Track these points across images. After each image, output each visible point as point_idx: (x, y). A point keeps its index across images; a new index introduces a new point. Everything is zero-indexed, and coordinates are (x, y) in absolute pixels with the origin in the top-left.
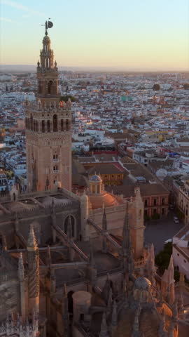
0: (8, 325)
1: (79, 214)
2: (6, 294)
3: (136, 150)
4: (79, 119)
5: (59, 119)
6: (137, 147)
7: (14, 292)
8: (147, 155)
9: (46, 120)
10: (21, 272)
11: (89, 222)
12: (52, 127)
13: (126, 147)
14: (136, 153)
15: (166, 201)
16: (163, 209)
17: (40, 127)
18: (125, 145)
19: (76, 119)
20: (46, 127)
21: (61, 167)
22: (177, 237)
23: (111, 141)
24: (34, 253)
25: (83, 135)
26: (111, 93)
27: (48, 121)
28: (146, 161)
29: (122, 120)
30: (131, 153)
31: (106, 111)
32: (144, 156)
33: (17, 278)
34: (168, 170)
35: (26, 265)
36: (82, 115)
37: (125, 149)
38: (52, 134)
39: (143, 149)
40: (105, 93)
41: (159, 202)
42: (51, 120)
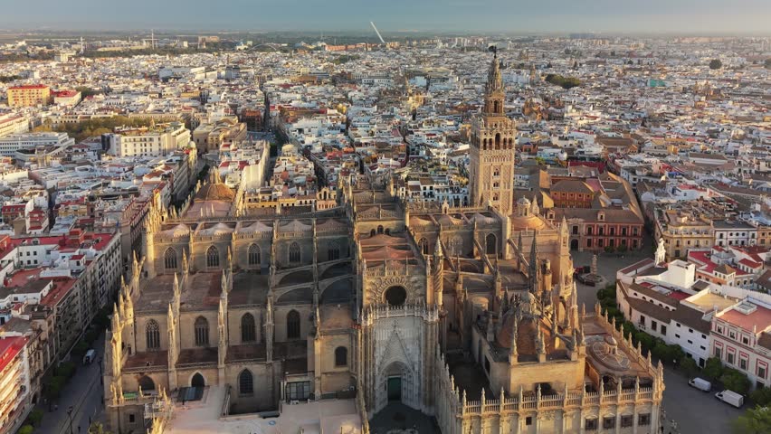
0: (416, 308)
1: (501, 232)
2: (416, 285)
3: (627, 163)
4: (570, 115)
5: (502, 137)
6: (630, 159)
7: (422, 284)
8: (637, 172)
9: (488, 139)
10: (428, 271)
11: (509, 242)
12: (494, 145)
13: (614, 158)
14: (626, 169)
15: (639, 232)
16: (635, 241)
17: (482, 145)
18: (615, 155)
19: (565, 115)
20: (488, 145)
21: (502, 184)
22: (623, 272)
23: (597, 150)
24: (440, 258)
25: (566, 139)
26: (640, 73)
27: (490, 140)
28: (635, 179)
29: (633, 118)
30: (619, 167)
31: (616, 103)
32: (634, 173)
33: (425, 274)
34: (656, 195)
35: (432, 266)
36: (574, 111)
37: (613, 161)
38: (495, 152)
39: (636, 164)
40: (628, 73)
41: (629, 231)
42: (494, 138)
